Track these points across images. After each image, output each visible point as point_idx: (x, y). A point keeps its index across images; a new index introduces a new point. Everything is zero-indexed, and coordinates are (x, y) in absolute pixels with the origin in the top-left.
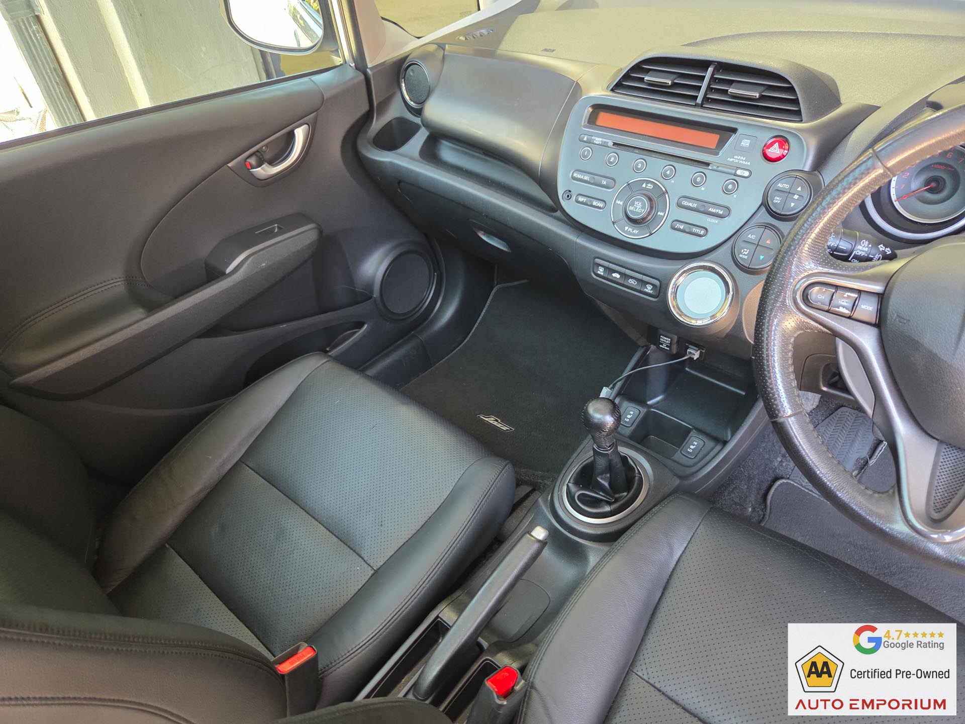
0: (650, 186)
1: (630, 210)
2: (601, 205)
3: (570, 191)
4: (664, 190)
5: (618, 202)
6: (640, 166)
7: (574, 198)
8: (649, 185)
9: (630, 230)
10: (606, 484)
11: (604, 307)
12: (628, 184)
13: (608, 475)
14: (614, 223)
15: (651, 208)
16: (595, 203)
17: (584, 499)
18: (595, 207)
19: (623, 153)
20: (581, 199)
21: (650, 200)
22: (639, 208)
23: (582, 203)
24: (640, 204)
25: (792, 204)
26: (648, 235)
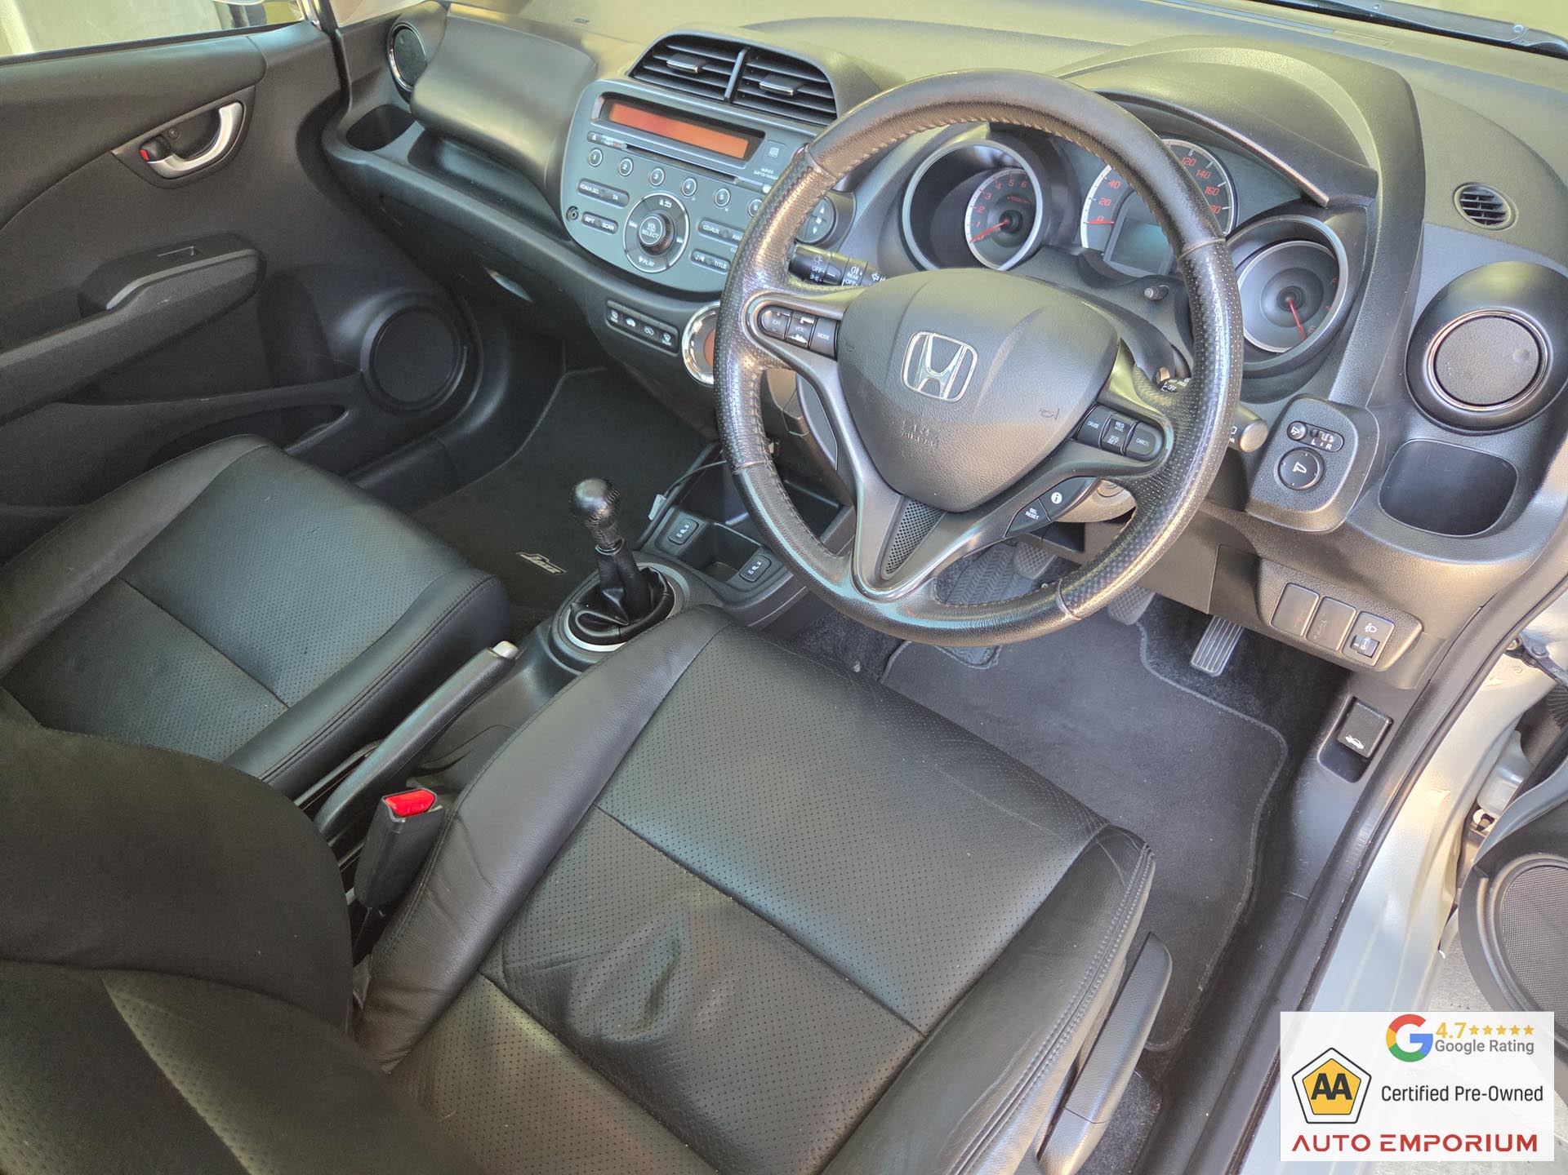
0: (668, 204)
1: (642, 235)
2: (611, 227)
3: (576, 208)
4: (683, 209)
5: (632, 224)
6: (656, 177)
7: (580, 217)
8: (666, 202)
9: (645, 261)
10: (616, 601)
11: (635, 372)
12: (643, 201)
13: (621, 590)
14: (626, 251)
15: (668, 233)
16: (604, 225)
17: (587, 621)
18: (605, 229)
19: (639, 159)
20: (588, 219)
21: (666, 221)
22: (653, 231)
23: (589, 224)
24: (654, 226)
25: (815, 230)
26: (665, 268)
